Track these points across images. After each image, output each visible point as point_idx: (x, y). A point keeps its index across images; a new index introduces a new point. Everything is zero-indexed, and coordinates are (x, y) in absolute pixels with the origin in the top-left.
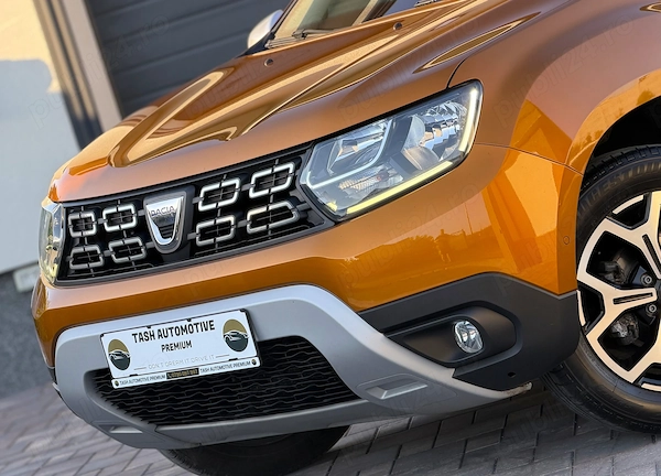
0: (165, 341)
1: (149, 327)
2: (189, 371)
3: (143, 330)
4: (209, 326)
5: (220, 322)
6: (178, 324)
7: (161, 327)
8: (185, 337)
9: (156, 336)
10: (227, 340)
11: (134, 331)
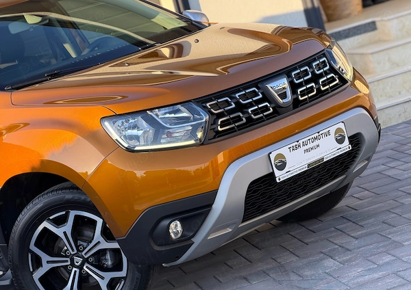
0: (306, 147)
1: (298, 142)
2: (319, 161)
3: (294, 144)
4: (328, 133)
5: (333, 130)
6: (313, 136)
7: (304, 140)
8: (317, 142)
9: (301, 146)
10: (336, 139)
11: (289, 146)
